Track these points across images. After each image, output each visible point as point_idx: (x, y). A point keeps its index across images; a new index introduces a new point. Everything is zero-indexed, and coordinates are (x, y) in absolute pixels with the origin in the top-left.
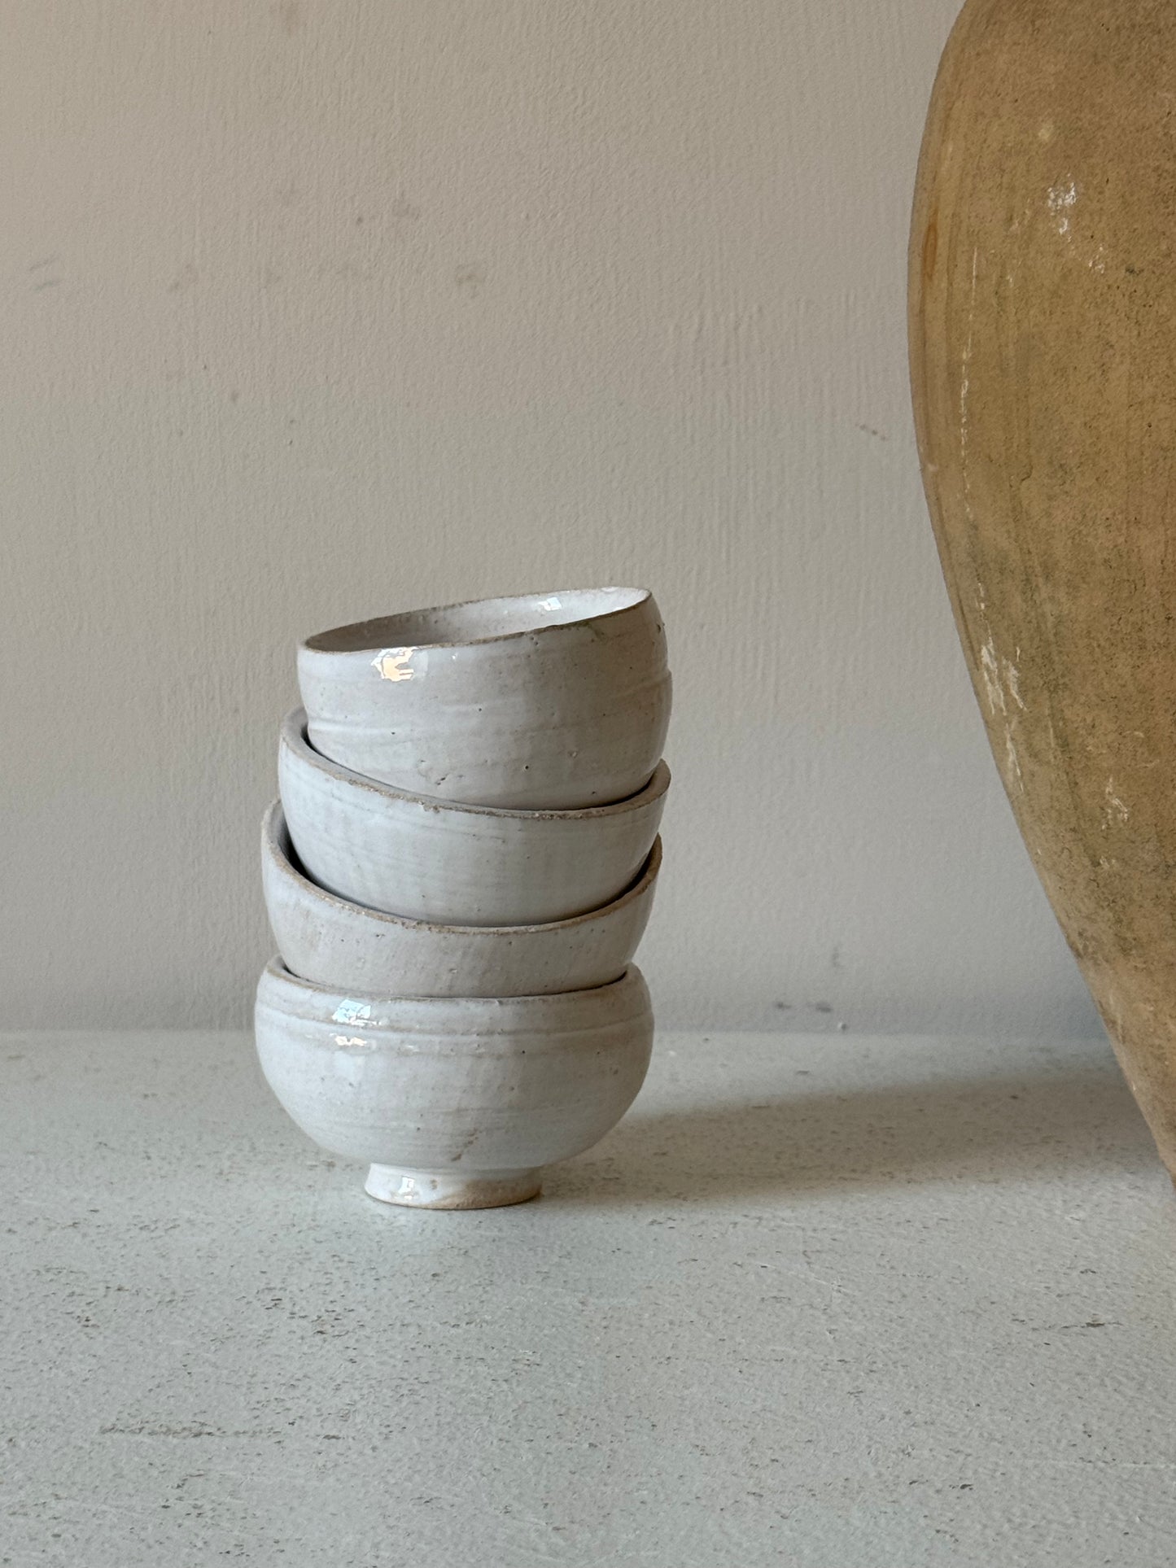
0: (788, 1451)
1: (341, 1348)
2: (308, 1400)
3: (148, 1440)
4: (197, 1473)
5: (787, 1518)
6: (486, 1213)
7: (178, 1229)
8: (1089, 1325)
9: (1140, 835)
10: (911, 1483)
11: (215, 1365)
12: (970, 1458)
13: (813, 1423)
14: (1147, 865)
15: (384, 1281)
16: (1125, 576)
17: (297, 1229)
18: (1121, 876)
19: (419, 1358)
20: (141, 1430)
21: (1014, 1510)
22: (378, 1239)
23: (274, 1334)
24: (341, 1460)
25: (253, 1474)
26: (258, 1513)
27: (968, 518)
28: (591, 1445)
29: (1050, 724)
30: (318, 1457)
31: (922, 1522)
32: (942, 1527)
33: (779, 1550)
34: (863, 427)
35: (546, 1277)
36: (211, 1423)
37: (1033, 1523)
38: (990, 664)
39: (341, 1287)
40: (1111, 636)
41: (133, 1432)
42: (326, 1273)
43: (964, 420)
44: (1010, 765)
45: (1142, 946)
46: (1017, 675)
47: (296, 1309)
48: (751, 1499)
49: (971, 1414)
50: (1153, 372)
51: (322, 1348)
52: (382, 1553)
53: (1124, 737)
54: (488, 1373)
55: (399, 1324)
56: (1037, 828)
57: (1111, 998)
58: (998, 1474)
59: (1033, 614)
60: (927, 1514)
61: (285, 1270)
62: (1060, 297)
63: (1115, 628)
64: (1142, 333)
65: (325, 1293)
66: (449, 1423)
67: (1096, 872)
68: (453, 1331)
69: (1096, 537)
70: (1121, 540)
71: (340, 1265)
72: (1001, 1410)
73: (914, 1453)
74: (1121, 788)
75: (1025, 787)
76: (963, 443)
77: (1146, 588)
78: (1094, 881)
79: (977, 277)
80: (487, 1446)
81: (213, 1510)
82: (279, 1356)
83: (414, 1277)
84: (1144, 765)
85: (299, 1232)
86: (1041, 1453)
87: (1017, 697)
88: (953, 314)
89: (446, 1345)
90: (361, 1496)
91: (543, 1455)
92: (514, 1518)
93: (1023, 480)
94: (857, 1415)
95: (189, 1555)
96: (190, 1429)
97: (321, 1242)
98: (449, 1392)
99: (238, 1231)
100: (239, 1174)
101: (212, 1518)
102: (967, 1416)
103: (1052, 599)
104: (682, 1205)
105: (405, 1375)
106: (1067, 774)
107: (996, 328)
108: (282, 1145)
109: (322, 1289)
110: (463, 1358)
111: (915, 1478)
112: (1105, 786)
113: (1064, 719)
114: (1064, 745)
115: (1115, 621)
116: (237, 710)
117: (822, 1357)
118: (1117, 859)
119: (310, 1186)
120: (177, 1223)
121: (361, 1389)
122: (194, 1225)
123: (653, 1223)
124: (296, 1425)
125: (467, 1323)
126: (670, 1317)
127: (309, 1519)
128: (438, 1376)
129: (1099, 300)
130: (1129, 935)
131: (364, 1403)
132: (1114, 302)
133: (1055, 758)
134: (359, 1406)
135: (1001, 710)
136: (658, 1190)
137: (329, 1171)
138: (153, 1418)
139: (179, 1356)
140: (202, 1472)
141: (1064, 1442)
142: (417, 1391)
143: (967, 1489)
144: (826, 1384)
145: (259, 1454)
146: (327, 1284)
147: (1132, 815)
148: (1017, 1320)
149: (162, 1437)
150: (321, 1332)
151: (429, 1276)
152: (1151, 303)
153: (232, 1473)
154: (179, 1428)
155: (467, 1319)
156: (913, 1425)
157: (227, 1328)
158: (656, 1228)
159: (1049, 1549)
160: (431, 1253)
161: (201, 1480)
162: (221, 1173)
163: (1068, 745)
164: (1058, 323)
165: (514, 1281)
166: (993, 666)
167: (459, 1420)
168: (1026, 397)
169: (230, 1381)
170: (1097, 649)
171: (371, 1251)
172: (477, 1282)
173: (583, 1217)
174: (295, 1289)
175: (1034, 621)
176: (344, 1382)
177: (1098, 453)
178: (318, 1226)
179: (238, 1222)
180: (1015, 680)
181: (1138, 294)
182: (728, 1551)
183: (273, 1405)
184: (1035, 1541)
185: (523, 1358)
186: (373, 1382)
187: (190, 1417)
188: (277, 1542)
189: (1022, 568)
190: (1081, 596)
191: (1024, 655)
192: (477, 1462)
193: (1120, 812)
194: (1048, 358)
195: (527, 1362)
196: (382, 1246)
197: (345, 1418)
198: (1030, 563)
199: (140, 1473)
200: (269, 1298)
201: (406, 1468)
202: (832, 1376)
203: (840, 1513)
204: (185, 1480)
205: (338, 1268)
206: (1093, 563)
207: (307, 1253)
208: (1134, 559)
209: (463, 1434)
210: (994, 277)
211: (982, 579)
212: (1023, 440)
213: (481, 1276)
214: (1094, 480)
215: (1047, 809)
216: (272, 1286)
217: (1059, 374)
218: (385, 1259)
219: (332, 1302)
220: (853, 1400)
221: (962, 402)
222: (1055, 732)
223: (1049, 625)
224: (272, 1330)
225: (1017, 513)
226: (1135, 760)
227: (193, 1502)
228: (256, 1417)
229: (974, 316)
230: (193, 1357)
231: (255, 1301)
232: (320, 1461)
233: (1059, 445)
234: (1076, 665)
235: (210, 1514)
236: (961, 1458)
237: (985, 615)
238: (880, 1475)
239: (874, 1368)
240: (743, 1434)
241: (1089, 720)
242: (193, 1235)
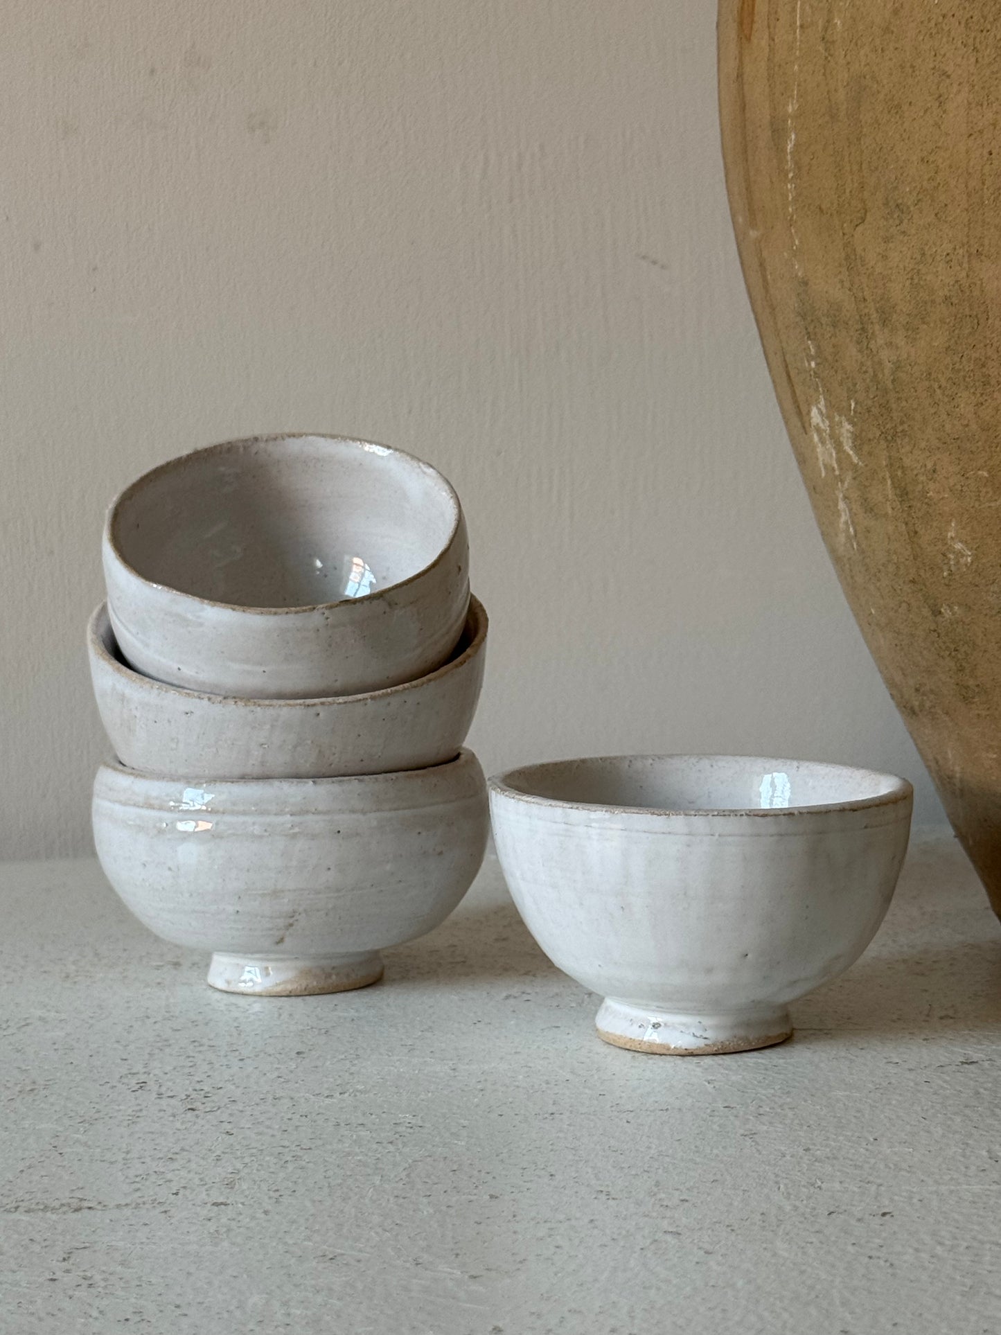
0: (695, 1190)
1: (215, 1123)
2: (189, 1172)
3: (25, 1218)
4: (83, 1246)
5: (711, 1253)
6: (341, 996)
7: (30, 1027)
8: (963, 1063)
9: (984, 578)
10: (830, 1214)
11: (85, 1144)
12: (883, 1188)
13: (713, 1164)
14: (991, 608)
15: (248, 1061)
16: (967, 312)
17: (152, 1020)
18: (964, 623)
19: (297, 1127)
20: (17, 1208)
21: (943, 1233)
22: (236, 1024)
23: (144, 1113)
24: (233, 1224)
25: (142, 1243)
26: (154, 1281)
27: (796, 276)
28: (492, 1197)
29: (888, 475)
30: (210, 1224)
31: (850, 1249)
32: (874, 1253)
33: (711, 1284)
34: (644, 257)
35: (412, 1049)
36: (91, 1198)
37: (965, 1244)
38: (821, 425)
39: (206, 1067)
40: (952, 376)
41: (9, 1211)
42: (189, 1057)
43: (791, 175)
44: (842, 526)
45: (986, 692)
46: (852, 429)
47: (163, 1089)
48: (669, 1238)
49: (870, 1147)
50: (992, 98)
51: (195, 1123)
52: (293, 1311)
53: (967, 478)
54: (372, 1137)
55: (271, 1097)
56: (872, 587)
57: (949, 752)
58: (915, 1201)
59: (869, 363)
60: (854, 1242)
61: (147, 1057)
62: (892, 32)
63: (957, 366)
64: (980, 60)
65: (190, 1074)
66: (339, 1185)
67: (936, 623)
68: (328, 1101)
69: (936, 274)
70: (964, 274)
71: (201, 1049)
72: (900, 1143)
73: (823, 1186)
74: (964, 531)
75: (858, 544)
76: (790, 198)
77: (990, 321)
78: (935, 631)
79: (802, 26)
80: (384, 1204)
81: (105, 1280)
82: (152, 1133)
83: (278, 1056)
84: (987, 504)
85: (155, 1023)
86: (952, 1179)
87: (851, 453)
88: (776, 68)
89: (323, 1114)
90: (260, 1257)
91: (444, 1208)
92: (426, 1269)
93: (857, 226)
94: (756, 1155)
95: (85, 1325)
96: (69, 1205)
97: (179, 1030)
98: (334, 1157)
99: (92, 1026)
100: (87, 976)
101: (105, 1287)
102: (867, 1150)
103: (890, 344)
104: (532, 981)
105: (286, 1143)
106: (906, 524)
107: (824, 74)
108: (125, 950)
109: (187, 1070)
110: (343, 1125)
111: (831, 1210)
112: (947, 531)
113: (903, 467)
114: (903, 493)
115: (956, 359)
116: (52, 552)
117: (707, 1105)
118: (960, 605)
119: (159, 983)
120: (28, 1021)
121: (243, 1158)
122: (47, 1022)
123: (507, 997)
124: (180, 1195)
125: (341, 1094)
126: (546, 1078)
127: (210, 1283)
128: (320, 1142)
129: (934, 31)
130: (971, 682)
131: (246, 1170)
132: (949, 31)
133: (893, 509)
134: (242, 1174)
135: (833, 469)
136: (506, 970)
137: (176, 969)
138: (27, 1197)
139: (47, 1139)
140: (87, 1245)
141: (973, 1168)
142: (301, 1157)
143: (888, 1217)
144: (718, 1128)
145: (146, 1224)
146: (191, 1067)
147: (976, 558)
148: (890, 1062)
149: (41, 1214)
150: (193, 1109)
151: (293, 1054)
152: (989, 27)
153: (121, 1244)
154: (56, 1204)
155: (340, 1090)
156: (816, 1161)
157: (94, 1110)
158: (512, 1001)
159: (990, 1268)
160: (292, 1034)
161: (87, 1252)
162: (67, 977)
163: (907, 494)
164: (891, 59)
165: (381, 1054)
166: (824, 426)
167: (350, 1181)
168: (859, 139)
169: (105, 1158)
170: (938, 391)
171: (231, 1036)
172: (343, 1057)
173: (438, 995)
174: (157, 1072)
175: (870, 370)
176: (223, 1153)
177: (936, 188)
178: (173, 1016)
179: (92, 1017)
180: (849, 435)
181: (975, 19)
182: (659, 1289)
183: (153, 1178)
184: (973, 1261)
185: (405, 1122)
186: (254, 1151)
187: (67, 1194)
188: (178, 1307)
189: (857, 317)
190: (920, 338)
191: (858, 406)
192: (376, 1219)
193: (963, 556)
194: (881, 96)
195: (410, 1125)
196: (241, 1031)
197: (230, 1185)
198: (866, 311)
199: (21, 1250)
200: (135, 1081)
201: (303, 1228)
202: (722, 1122)
203: (764, 1245)
204: (70, 1253)
205: (200, 1052)
206: (933, 302)
207: (166, 1041)
208: (976, 293)
209: (356, 1194)
210: (820, 23)
211: (812, 337)
212: (856, 185)
213: (346, 1051)
214: (933, 216)
215: (883, 565)
216: (134, 1071)
217: (893, 111)
218: (246, 1043)
219: (198, 1082)
220: (749, 1142)
221: (789, 157)
222: (893, 483)
223: (886, 371)
224: (141, 1110)
225: (852, 261)
226: (979, 500)
227: (82, 1274)
228: (138, 1190)
229: (799, 66)
230: (63, 1139)
231: (119, 1085)
232: (212, 1227)
233: (895, 184)
234: (916, 410)
235: (102, 1284)
236: (874, 1188)
237: (815, 373)
238: (796, 1208)
239: (761, 1111)
240: (645, 1177)
241: (929, 466)
242: (47, 1031)
